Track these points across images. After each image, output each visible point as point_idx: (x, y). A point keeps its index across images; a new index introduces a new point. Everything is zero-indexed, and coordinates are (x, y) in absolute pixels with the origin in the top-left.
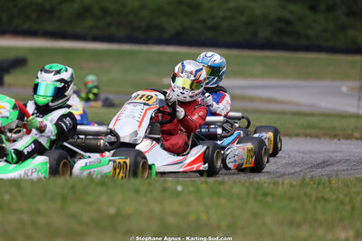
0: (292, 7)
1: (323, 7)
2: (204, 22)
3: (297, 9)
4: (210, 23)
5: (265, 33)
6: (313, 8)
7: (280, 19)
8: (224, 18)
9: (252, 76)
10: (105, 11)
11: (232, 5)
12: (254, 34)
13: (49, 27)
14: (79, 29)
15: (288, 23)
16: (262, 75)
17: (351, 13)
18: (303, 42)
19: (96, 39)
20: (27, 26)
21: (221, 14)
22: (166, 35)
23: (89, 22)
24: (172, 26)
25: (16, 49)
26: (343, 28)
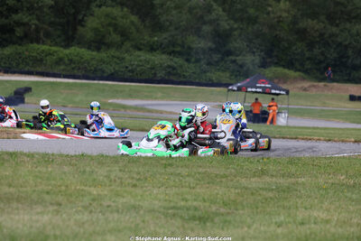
0: (176, 59)
1: (193, 60)
2: (127, 67)
3: (179, 61)
4: (130, 68)
5: (161, 74)
6: (188, 60)
7: (169, 67)
8: (138, 66)
9: (156, 99)
10: (71, 61)
11: (142, 58)
12: (155, 74)
13: (40, 70)
14: (56, 71)
15: (174, 69)
16: (162, 98)
17: (209, 64)
18: (182, 79)
19: (65, 77)
20: (26, 69)
21: (136, 63)
22: (105, 75)
23: (62, 67)
24: (109, 69)
25: (24, 82)
26: (205, 72)
